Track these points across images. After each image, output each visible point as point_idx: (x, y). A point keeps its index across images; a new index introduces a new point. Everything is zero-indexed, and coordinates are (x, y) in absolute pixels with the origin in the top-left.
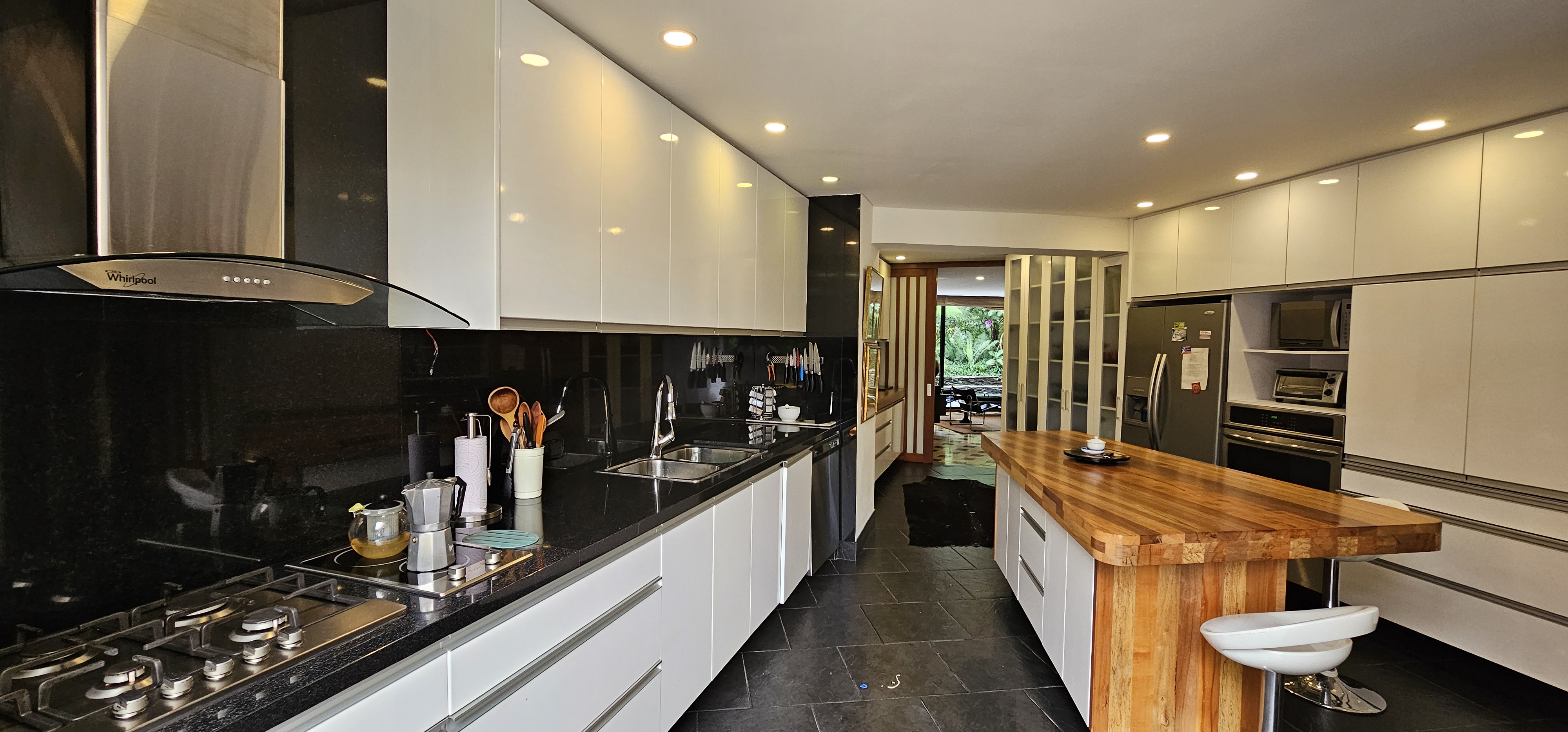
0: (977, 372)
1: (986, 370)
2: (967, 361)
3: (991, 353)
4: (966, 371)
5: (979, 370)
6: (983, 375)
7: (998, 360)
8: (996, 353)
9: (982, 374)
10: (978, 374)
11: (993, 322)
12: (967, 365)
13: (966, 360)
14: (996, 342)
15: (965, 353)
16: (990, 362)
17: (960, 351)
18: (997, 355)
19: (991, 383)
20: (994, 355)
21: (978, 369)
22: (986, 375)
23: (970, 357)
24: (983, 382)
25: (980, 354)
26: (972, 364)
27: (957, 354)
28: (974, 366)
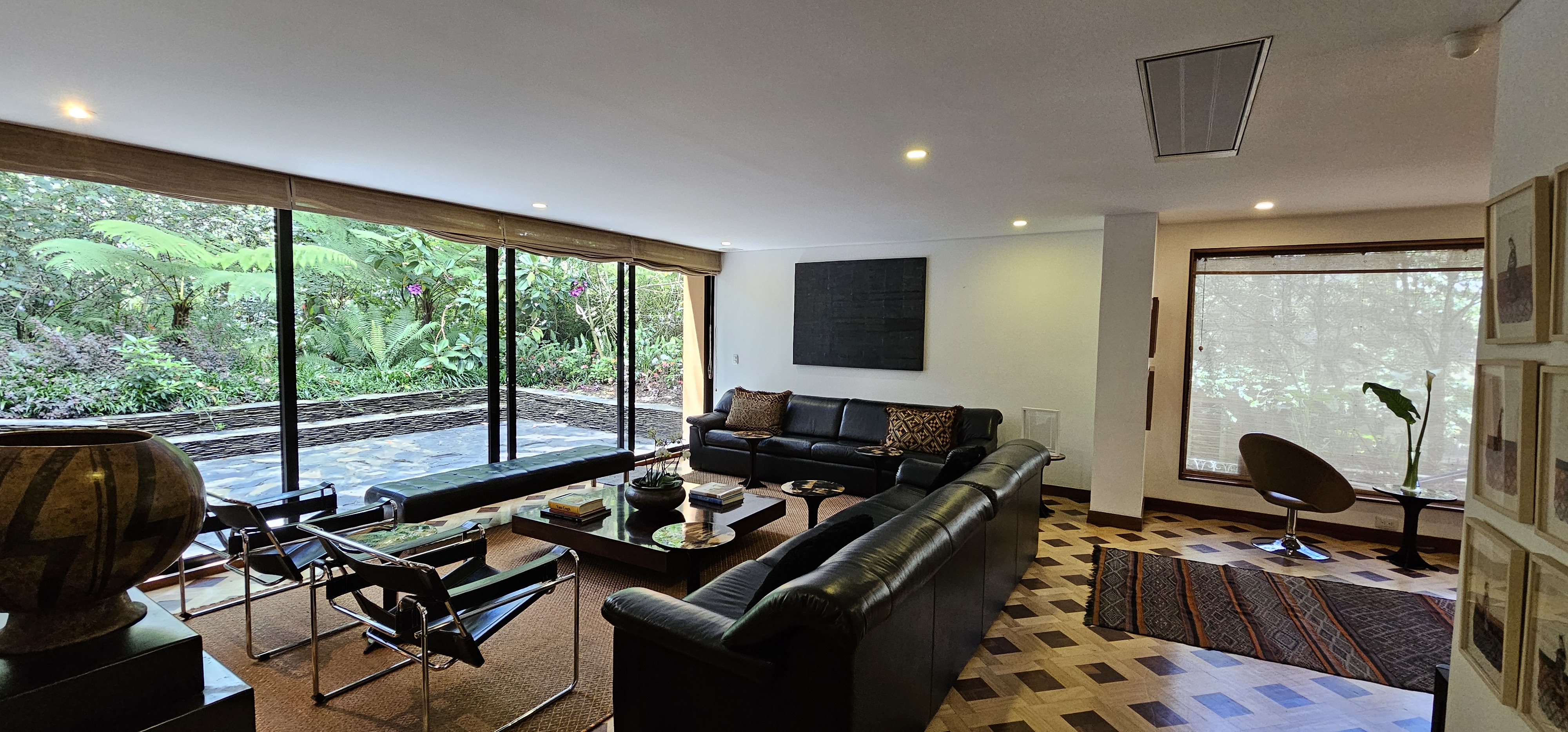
0: (398, 385)
1: (415, 378)
2: (374, 362)
3: (425, 346)
4: (371, 383)
5: (400, 381)
6: (409, 390)
7: (440, 359)
8: (434, 346)
9: (407, 387)
10: (398, 388)
11: (424, 288)
12: (373, 371)
13: (369, 361)
14: (432, 325)
15: (368, 346)
16: (424, 363)
17: (355, 343)
18: (437, 349)
19: (429, 404)
20: (430, 349)
21: (399, 378)
22: (417, 390)
23: (380, 354)
24: (410, 403)
25: (401, 347)
26: (386, 371)
27: (350, 348)
28: (390, 372)
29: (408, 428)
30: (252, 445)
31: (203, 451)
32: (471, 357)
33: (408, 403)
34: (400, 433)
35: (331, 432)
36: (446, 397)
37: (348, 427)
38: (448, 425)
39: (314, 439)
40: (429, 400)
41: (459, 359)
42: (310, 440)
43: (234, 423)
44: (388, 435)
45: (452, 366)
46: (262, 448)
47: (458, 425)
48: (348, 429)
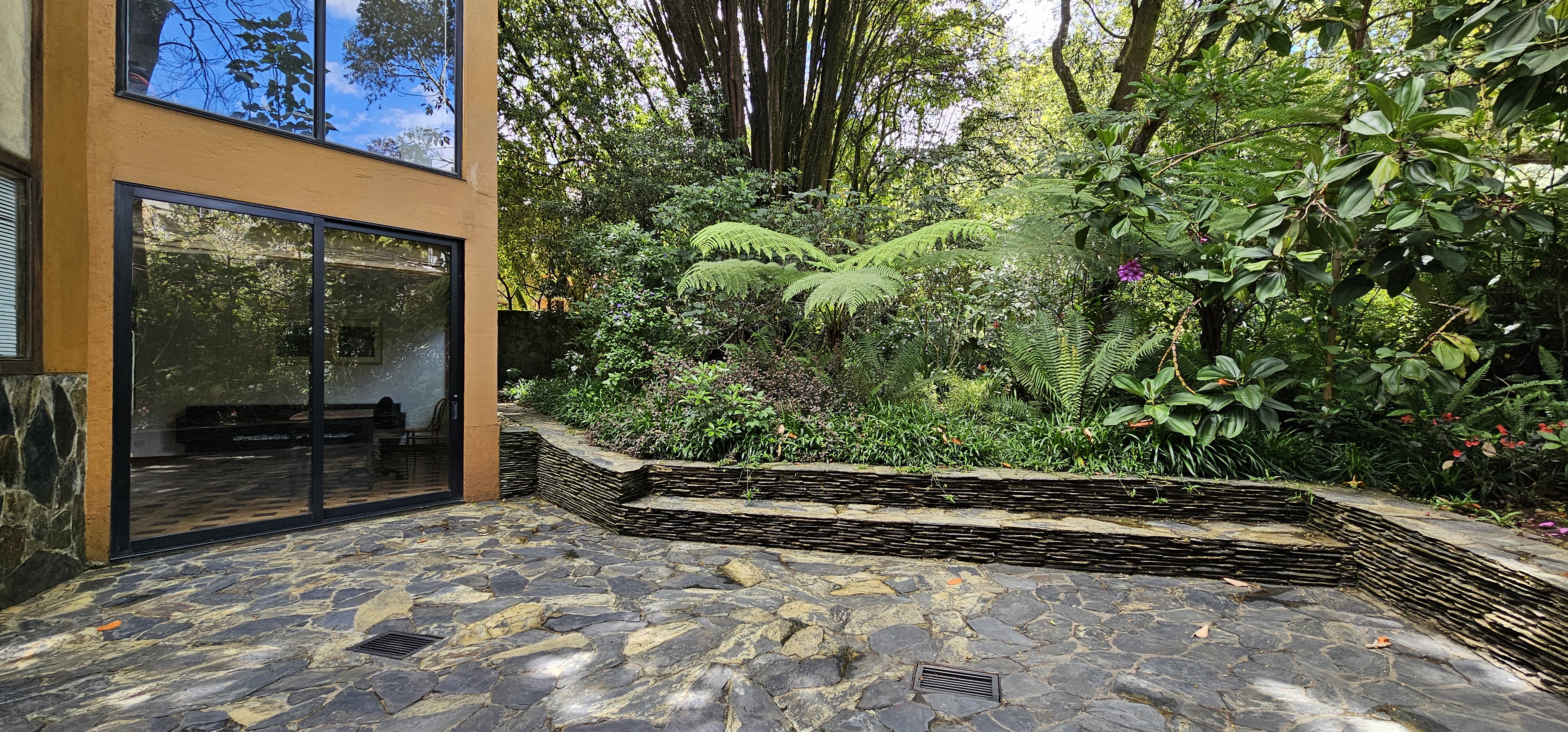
29: (1031, 555)
30: (766, 532)
31: (709, 528)
32: (1234, 410)
33: (1065, 496)
34: (1012, 561)
35: (881, 533)
36: (1151, 494)
37: (909, 528)
38: (1130, 566)
39: (852, 540)
40: (1112, 497)
41: (1205, 412)
42: (846, 540)
43: (782, 490)
44: (985, 562)
45: (1186, 428)
46: (778, 539)
47: (1159, 572)
48: (912, 533)
